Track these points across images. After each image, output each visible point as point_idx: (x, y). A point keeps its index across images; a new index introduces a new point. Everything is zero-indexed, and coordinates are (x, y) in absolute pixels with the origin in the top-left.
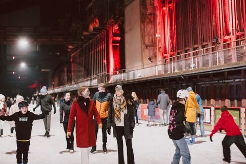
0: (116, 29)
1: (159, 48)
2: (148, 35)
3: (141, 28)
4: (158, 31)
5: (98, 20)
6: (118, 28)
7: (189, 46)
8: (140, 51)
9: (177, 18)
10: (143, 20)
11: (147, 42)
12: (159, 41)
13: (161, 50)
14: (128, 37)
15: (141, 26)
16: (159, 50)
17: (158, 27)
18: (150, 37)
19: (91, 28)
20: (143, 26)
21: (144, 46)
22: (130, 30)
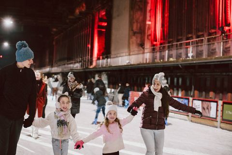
0: (103, 14)
1: (148, 36)
2: (137, 22)
3: (130, 15)
4: (148, 18)
5: (85, 4)
6: (104, 13)
7: (181, 35)
8: (127, 37)
9: (170, 6)
10: (132, 8)
11: (135, 28)
12: (149, 28)
13: (150, 37)
14: (115, 23)
15: (130, 12)
16: (148, 38)
17: (148, 14)
18: (139, 25)
19: (77, 11)
20: (132, 13)
21: (131, 33)
22: (118, 16)
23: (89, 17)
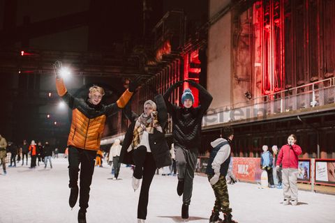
0: (195, 57)
1: (257, 83)
2: (242, 65)
3: (232, 54)
4: (257, 58)
5: (170, 44)
6: (197, 55)
7: (303, 79)
8: (230, 86)
9: (286, 40)
10: (235, 45)
11: (239, 74)
12: (258, 73)
13: (260, 85)
14: (211, 68)
15: (232, 51)
16: (257, 86)
17: (257, 53)
18: (245, 69)
19: (160, 55)
20: (234, 53)
21: (234, 81)
22: (216, 58)
23: (175, 62)
